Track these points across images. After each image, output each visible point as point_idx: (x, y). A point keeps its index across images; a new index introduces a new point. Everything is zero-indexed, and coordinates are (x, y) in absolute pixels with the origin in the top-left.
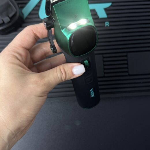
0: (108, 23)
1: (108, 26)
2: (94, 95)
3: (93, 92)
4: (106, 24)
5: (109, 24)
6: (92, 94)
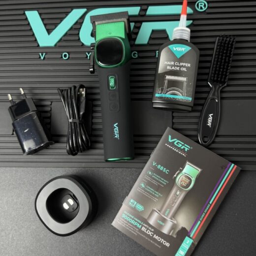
6: (116, 132)
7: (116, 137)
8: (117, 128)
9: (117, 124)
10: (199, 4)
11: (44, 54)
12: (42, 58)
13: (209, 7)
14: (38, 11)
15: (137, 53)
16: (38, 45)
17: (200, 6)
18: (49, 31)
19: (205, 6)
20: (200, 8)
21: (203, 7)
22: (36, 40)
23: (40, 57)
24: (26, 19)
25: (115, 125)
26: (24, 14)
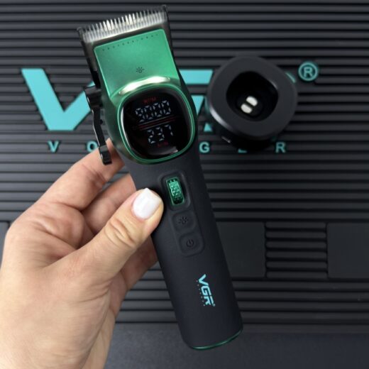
0: (283, 144)
1: (283, 151)
2: (211, 297)
3: (207, 287)
4: (278, 148)
5: (285, 148)
6: (205, 294)
7: (208, 302)
8: (206, 286)
9: (204, 276)
10: (305, 68)
11: (57, 143)
12: (53, 149)
13: (320, 75)
14: (44, 69)
15: (207, 144)
16: (46, 128)
17: (306, 72)
18: (64, 105)
19: (314, 72)
20: (305, 75)
21: (311, 75)
22: (42, 119)
23: (49, 148)
24: (24, 83)
25: (201, 281)
26: (20, 74)
